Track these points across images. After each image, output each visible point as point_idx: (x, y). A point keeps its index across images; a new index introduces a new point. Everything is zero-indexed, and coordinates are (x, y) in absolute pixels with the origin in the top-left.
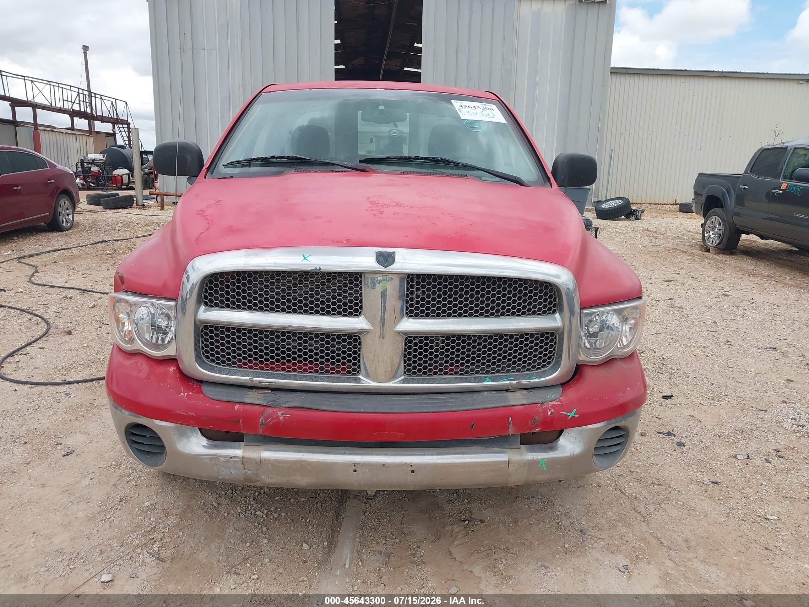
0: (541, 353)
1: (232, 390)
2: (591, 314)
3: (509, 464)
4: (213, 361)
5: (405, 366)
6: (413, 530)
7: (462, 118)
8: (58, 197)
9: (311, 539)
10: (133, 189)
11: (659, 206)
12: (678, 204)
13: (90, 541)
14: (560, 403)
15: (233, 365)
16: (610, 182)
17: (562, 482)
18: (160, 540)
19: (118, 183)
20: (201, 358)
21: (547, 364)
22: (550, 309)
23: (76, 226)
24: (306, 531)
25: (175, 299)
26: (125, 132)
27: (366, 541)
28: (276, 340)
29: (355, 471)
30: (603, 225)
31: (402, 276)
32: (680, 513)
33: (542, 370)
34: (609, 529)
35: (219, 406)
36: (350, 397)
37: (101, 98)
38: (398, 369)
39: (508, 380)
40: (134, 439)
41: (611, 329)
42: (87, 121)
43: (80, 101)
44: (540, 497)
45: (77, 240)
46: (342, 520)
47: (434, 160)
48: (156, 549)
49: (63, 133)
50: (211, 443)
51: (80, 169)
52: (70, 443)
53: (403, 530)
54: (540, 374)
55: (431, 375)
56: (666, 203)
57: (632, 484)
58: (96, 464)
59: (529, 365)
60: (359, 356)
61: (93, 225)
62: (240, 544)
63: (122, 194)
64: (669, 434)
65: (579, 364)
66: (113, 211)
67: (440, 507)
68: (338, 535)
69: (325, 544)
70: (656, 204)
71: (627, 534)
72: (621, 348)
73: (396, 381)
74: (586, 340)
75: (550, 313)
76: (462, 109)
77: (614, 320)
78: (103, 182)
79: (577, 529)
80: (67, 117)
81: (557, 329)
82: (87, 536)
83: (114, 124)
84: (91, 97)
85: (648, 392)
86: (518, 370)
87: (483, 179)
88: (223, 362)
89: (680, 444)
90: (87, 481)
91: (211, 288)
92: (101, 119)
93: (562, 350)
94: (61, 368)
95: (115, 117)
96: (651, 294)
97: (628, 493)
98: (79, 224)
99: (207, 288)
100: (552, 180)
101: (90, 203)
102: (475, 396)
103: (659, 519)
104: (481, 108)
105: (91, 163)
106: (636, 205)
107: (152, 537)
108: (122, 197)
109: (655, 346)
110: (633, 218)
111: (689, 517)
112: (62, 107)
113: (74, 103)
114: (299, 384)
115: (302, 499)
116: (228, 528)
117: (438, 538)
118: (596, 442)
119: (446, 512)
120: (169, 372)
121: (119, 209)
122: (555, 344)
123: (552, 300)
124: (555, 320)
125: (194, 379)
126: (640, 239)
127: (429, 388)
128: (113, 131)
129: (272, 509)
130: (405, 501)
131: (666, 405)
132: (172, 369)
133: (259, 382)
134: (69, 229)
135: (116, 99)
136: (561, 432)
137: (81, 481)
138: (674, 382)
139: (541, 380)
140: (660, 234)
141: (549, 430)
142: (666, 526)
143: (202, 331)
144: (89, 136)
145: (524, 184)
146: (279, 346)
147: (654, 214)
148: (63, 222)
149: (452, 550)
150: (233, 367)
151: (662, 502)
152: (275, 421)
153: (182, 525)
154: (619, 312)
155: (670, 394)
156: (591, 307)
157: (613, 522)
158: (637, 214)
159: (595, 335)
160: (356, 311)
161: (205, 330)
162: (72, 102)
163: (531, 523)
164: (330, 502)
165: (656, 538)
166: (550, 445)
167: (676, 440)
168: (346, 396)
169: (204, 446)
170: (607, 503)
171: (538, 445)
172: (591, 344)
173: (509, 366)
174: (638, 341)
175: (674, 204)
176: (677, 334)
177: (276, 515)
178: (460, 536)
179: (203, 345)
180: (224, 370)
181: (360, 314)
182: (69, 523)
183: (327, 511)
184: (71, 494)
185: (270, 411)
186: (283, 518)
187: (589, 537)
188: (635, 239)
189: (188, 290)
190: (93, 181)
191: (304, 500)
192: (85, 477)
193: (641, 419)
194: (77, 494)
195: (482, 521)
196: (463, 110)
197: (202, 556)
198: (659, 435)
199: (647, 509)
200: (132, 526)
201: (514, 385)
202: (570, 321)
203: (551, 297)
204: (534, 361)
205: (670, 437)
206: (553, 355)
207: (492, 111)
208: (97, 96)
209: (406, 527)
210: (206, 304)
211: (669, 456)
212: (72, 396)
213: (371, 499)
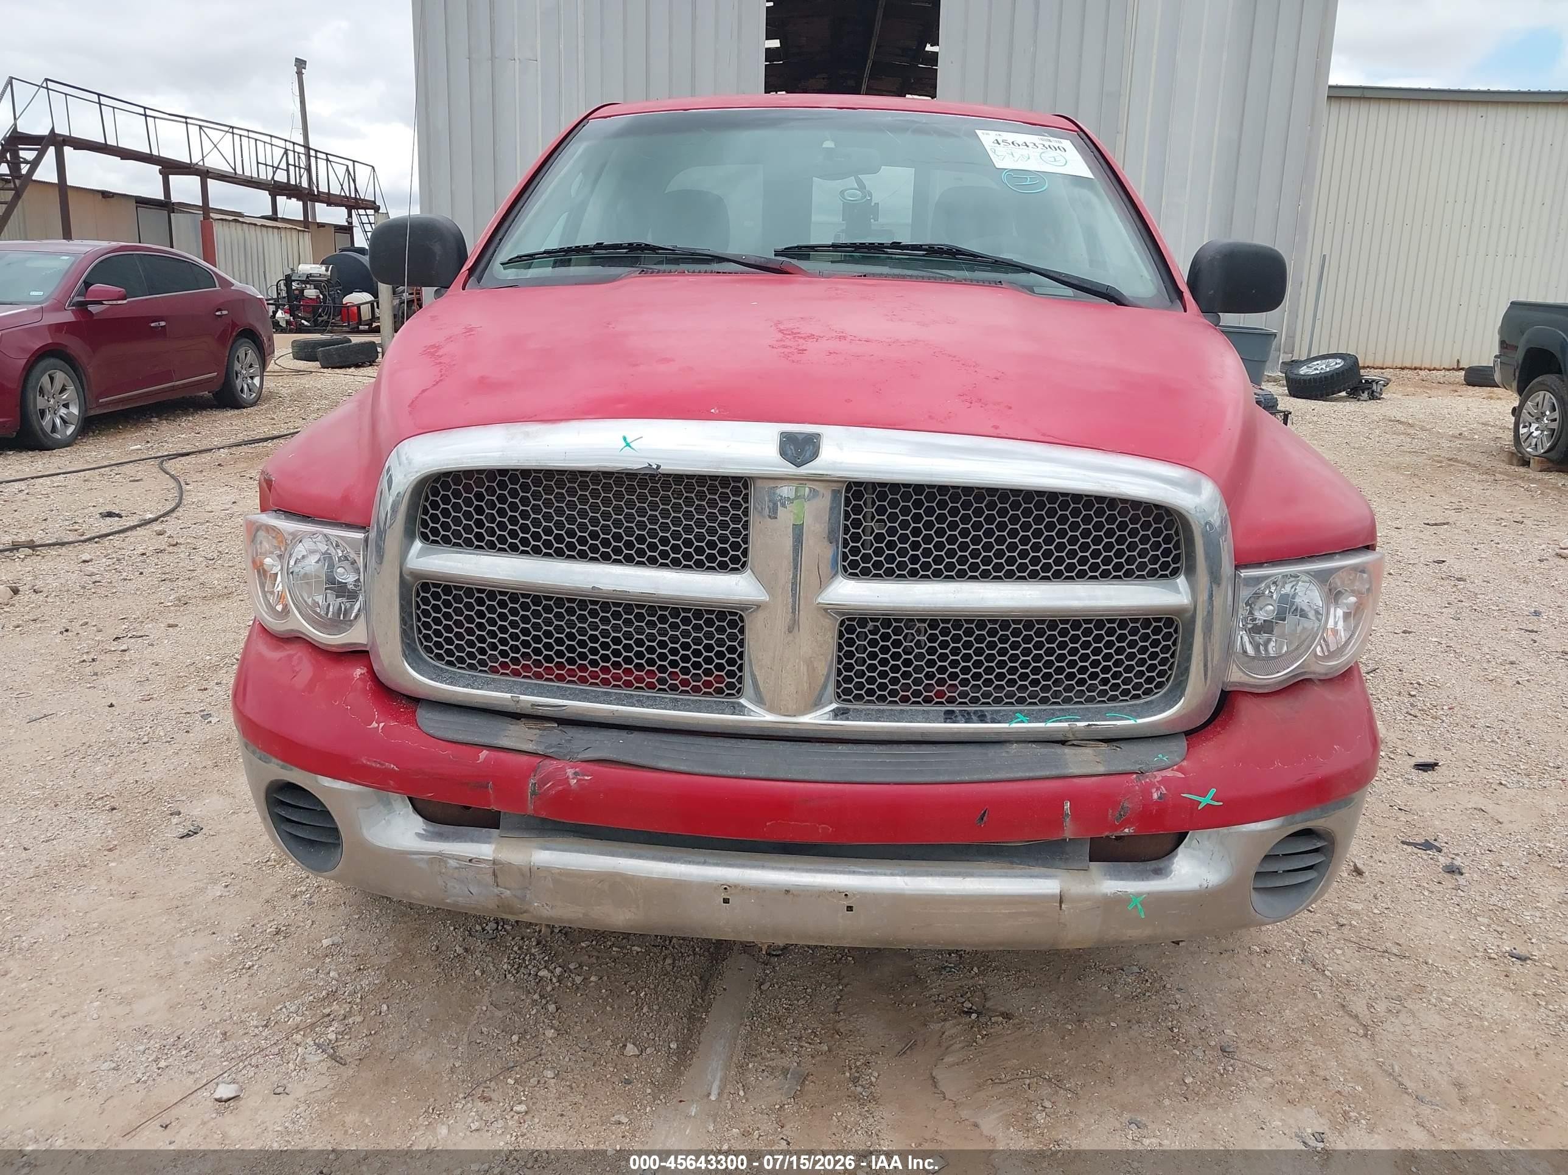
0: (1142, 662)
1: (477, 721)
2: (1259, 580)
3: (1061, 902)
4: (439, 657)
5: (838, 681)
6: (858, 1027)
7: (999, 164)
8: (233, 343)
9: (645, 1034)
10: (377, 330)
11: (1422, 373)
12: (1462, 369)
13: (205, 1011)
14: (1180, 775)
15: (480, 668)
16: (1318, 323)
17: (1181, 944)
18: (341, 1017)
19: (353, 319)
20: (415, 650)
21: (1156, 687)
22: (1165, 566)
23: (268, 399)
24: (636, 1017)
25: (364, 528)
26: (371, 224)
27: (758, 1044)
28: (567, 618)
29: (726, 901)
30: (1301, 409)
31: (835, 486)
32: (1446, 1022)
33: (1142, 701)
34: (1284, 1049)
35: (449, 752)
36: (719, 744)
37: (327, 160)
38: (825, 687)
39: (1066, 721)
40: (283, 813)
41: (1303, 614)
42: (301, 203)
43: (288, 164)
44: (1136, 969)
45: (265, 425)
46: (712, 996)
47: (933, 251)
48: (332, 1036)
49: (255, 225)
50: (431, 829)
51: (284, 294)
52: (196, 812)
53: (839, 1025)
54: (1139, 709)
55: (895, 702)
56: (1438, 367)
57: (1339, 952)
58: (241, 856)
59: (1113, 688)
60: (741, 656)
61: (299, 396)
62: (500, 1036)
63: (356, 339)
64: (1427, 846)
65: (1228, 689)
66: (338, 371)
67: (919, 981)
68: (702, 1028)
69: (673, 1046)
70: (1415, 369)
71: (1324, 1062)
72: (1326, 658)
73: (819, 713)
74: (1246, 639)
75: (1165, 576)
76: (998, 148)
77: (1309, 595)
78: (325, 318)
79: (1213, 1043)
80: (265, 196)
81: (1180, 611)
82: (201, 1003)
83: (350, 209)
84: (309, 157)
85: (1382, 753)
86: (1090, 700)
87: (1036, 290)
88: (461, 660)
89: (1453, 870)
90: (218, 890)
91: (435, 505)
92: (326, 200)
93: (1188, 659)
94: (200, 665)
95: (353, 195)
96: (1397, 551)
97: (1331, 972)
98: (272, 395)
99: (427, 504)
100: (1187, 295)
101: (297, 356)
102: (992, 751)
103: (1398, 1032)
104: (1041, 146)
105: (302, 282)
106: (1372, 370)
107: (327, 1011)
108: (356, 344)
109: (1403, 657)
110: (1365, 395)
111: (1465, 1030)
112: (255, 175)
113: (277, 168)
114: (612, 712)
115: (636, 948)
116: (478, 1002)
117: (909, 1046)
118: (1259, 861)
119: (931, 992)
120: (350, 678)
121: (350, 367)
122: (1174, 644)
123: (1171, 546)
124: (1177, 591)
125: (404, 695)
126: (1377, 439)
127: (890, 732)
128: (349, 223)
129: (572, 966)
130: (847, 963)
131: (1423, 784)
132: (359, 672)
133: (533, 705)
134: (253, 404)
135: (354, 161)
136: (1181, 838)
137: (207, 888)
138: (1441, 735)
139: (1140, 721)
140: (1423, 429)
141: (1154, 832)
142: (1414, 1050)
143: (418, 595)
144: (304, 231)
145: (1124, 302)
146: (573, 631)
147: (1411, 389)
148: (242, 390)
149: (940, 1074)
150: (481, 671)
151: (1408, 995)
152: (560, 788)
153: (389, 990)
154: (1321, 578)
155: (1431, 761)
156: (1260, 565)
157: (1293, 1034)
158: (1374, 387)
159: (1266, 627)
160: (735, 560)
161: (424, 592)
162: (273, 167)
163: (1113, 1024)
164: (692, 957)
165: (1391, 1074)
166: (1153, 864)
167: (1443, 860)
168: (711, 741)
169: (418, 835)
170: (1281, 990)
171: (1128, 864)
172: (1257, 647)
173: (1069, 688)
174: (1364, 642)
175: (1453, 369)
176: (1451, 635)
177: (578, 980)
178: (958, 1046)
179: (420, 624)
180: (462, 676)
181: (743, 566)
182: (171, 975)
183: (683, 977)
184: (184, 915)
185: (550, 766)
186: (593, 987)
187: (1239, 1064)
188: (1368, 438)
189: (389, 508)
190: (308, 316)
191: (639, 950)
192: (215, 882)
193: (1364, 811)
194: (195, 916)
195: (1007, 1016)
196: (1000, 149)
197: (420, 1057)
198: (1405, 846)
199: (1373, 1010)
200: (292, 986)
201: (1080, 730)
202: (1211, 596)
203: (1168, 539)
204: (1127, 681)
205: (1428, 852)
206: (1170, 669)
207: (1063, 153)
208: (319, 155)
209: (845, 1020)
210: (425, 537)
211: (1426, 893)
212: (214, 720)
213: (776, 955)
